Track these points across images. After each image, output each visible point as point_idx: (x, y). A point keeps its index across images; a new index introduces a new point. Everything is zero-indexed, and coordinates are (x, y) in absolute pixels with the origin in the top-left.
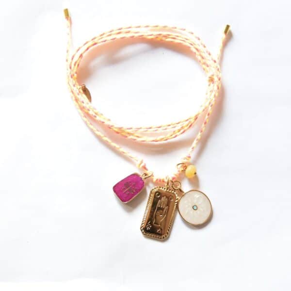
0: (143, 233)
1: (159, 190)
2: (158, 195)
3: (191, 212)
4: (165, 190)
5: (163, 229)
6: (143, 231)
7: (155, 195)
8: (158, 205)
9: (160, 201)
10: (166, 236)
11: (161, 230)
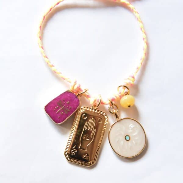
0: (67, 158)
1: (86, 110)
2: (85, 116)
3: (122, 143)
4: (93, 111)
5: (89, 155)
6: (67, 156)
7: (81, 116)
8: (85, 128)
9: (87, 122)
10: (93, 163)
11: (88, 155)
